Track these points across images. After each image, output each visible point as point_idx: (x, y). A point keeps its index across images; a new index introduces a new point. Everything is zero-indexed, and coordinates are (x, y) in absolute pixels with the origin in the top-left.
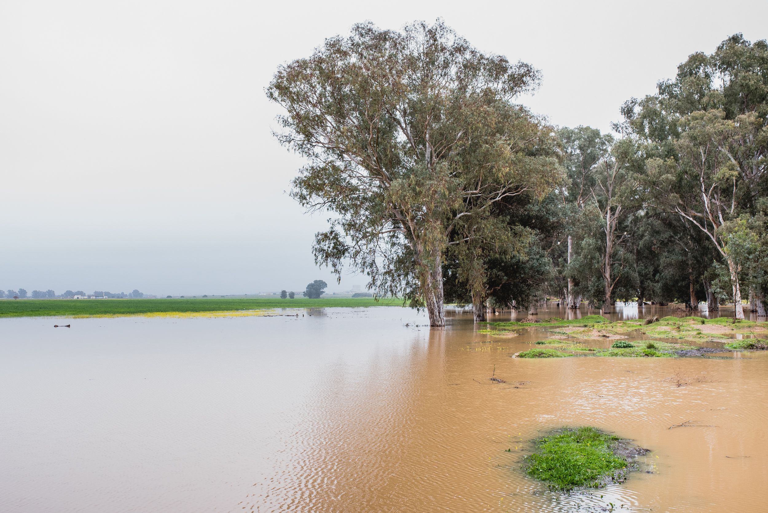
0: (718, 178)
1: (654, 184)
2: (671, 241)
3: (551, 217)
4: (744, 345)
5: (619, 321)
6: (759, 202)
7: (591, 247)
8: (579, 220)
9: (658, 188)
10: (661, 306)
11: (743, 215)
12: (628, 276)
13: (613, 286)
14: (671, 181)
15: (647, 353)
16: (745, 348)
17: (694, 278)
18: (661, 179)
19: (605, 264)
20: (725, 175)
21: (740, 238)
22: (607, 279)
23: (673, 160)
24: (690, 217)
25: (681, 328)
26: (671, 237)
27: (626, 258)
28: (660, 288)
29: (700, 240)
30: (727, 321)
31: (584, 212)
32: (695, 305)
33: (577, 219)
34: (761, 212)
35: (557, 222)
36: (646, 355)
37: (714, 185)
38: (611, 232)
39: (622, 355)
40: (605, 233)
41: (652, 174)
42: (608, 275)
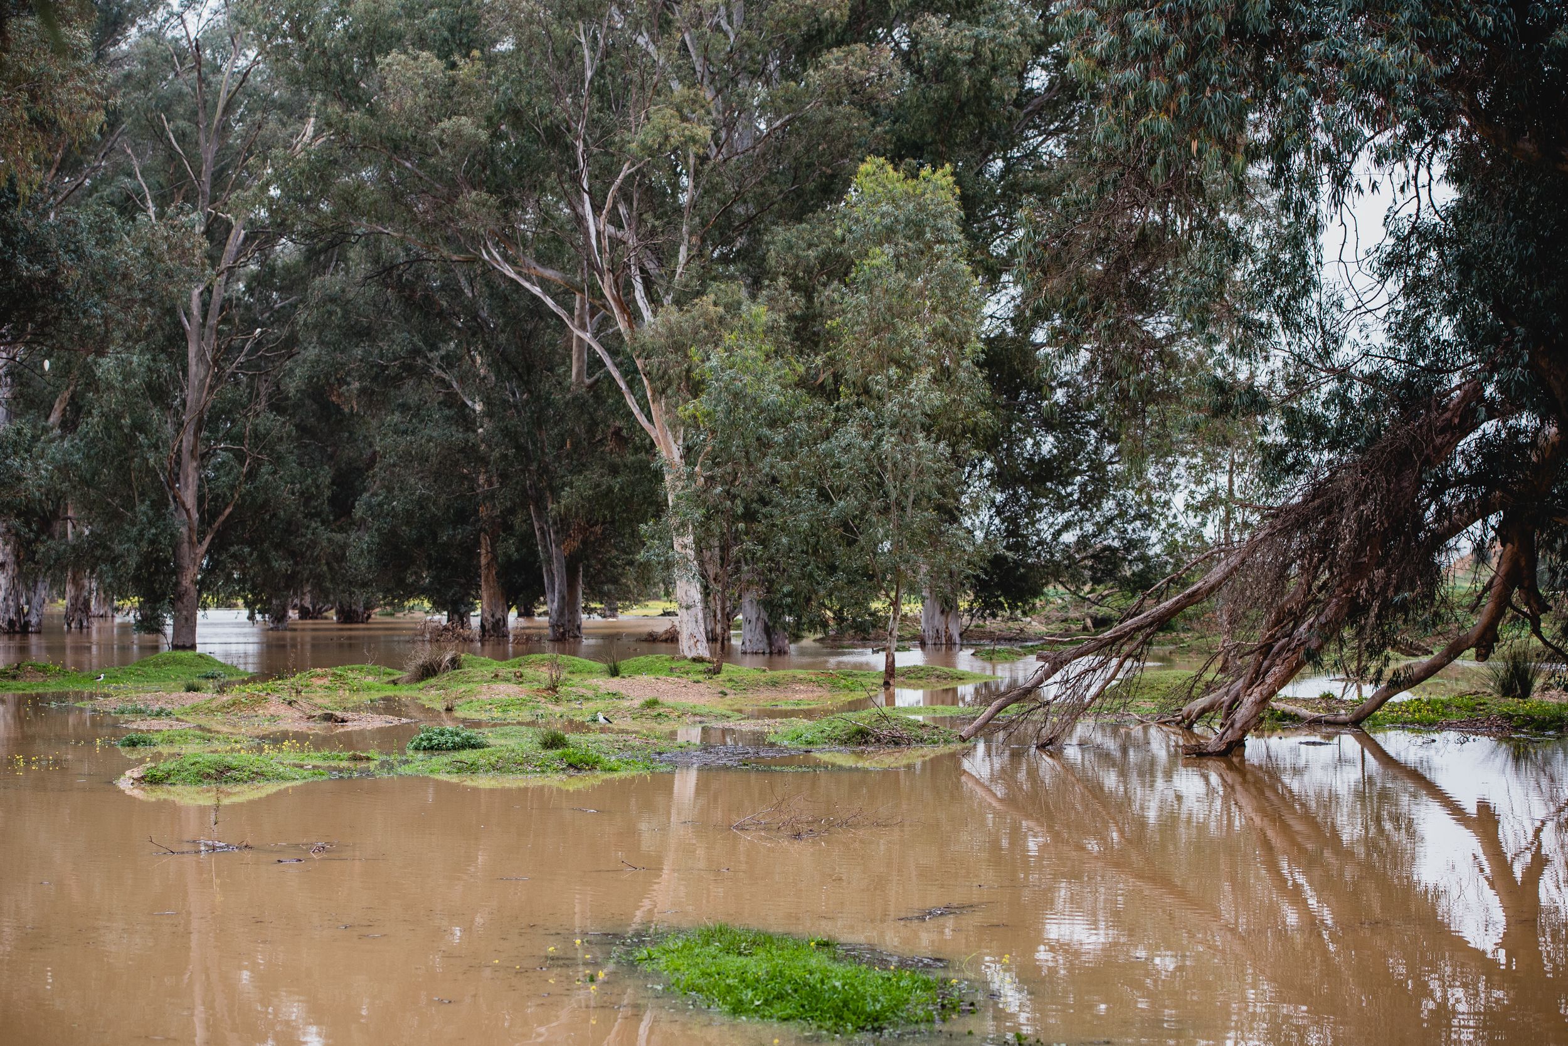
0: (643, 146)
1: (396, 148)
2: (409, 369)
3: (22, 261)
4: (837, 732)
5: (319, 671)
6: (774, 243)
7: (135, 382)
8: (125, 276)
9: (408, 165)
10: (345, 622)
11: (723, 286)
12: (266, 502)
13: (208, 538)
14: (473, 141)
15: (572, 760)
16: (844, 743)
17: (497, 512)
18: (435, 133)
19: (179, 453)
20: (667, 138)
21: (746, 370)
22: (187, 511)
23: (479, 65)
24: (533, 284)
25: (562, 690)
26: (416, 352)
27: (261, 429)
28: (370, 551)
29: (530, 368)
30: (671, 669)
31: (145, 244)
32: (498, 615)
33: (122, 270)
34: (781, 279)
35: (45, 282)
36: (570, 765)
37: (626, 170)
38: (203, 325)
39: (494, 768)
40: (183, 328)
41: (401, 108)
42: (189, 497)
